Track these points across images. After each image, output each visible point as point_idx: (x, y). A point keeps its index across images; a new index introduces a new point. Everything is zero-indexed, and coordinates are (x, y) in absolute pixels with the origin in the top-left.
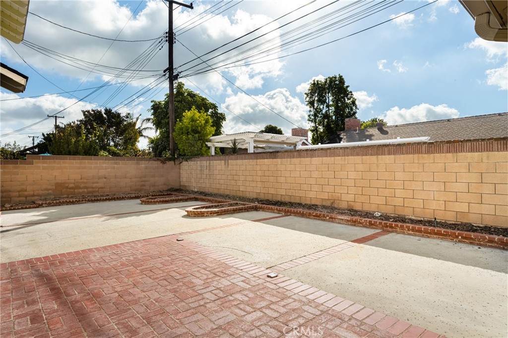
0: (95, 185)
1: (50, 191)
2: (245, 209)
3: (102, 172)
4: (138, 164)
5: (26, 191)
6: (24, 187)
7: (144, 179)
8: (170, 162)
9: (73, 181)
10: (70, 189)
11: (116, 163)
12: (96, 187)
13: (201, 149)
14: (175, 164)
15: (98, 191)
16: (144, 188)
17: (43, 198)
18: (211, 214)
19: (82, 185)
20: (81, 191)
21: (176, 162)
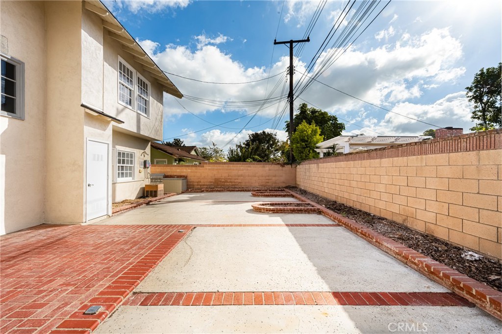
0: (236, 181)
1: (212, 183)
2: (305, 211)
3: (240, 173)
4: (263, 167)
5: (201, 182)
6: (200, 180)
7: (267, 178)
8: (288, 166)
9: (223, 178)
10: (222, 182)
11: (249, 167)
12: (236, 182)
13: (308, 154)
14: (292, 167)
15: (238, 185)
16: (268, 184)
17: (208, 187)
18: (267, 211)
19: (229, 181)
20: (228, 184)
21: (293, 166)
